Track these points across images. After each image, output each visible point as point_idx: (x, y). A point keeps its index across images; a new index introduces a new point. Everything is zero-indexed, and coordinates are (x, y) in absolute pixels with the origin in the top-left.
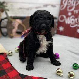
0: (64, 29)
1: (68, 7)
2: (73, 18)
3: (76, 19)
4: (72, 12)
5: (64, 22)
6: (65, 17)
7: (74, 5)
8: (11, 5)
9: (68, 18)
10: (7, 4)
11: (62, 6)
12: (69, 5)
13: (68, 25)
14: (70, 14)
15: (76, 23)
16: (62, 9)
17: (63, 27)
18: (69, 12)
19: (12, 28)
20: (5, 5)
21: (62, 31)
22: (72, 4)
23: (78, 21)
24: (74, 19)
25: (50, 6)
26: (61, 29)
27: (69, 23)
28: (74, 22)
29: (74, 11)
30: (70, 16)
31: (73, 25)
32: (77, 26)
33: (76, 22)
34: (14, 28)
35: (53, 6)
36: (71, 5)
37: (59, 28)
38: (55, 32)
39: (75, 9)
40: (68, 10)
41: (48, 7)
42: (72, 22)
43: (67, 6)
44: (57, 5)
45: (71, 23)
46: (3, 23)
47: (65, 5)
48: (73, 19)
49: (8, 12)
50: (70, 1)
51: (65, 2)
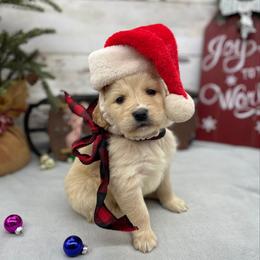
0: (217, 125)
1: (226, 61)
2: (241, 91)
3: (251, 95)
4: (238, 75)
5: (217, 103)
6: (216, 88)
7: (243, 56)
8: (58, 61)
9: (228, 93)
10: (44, 59)
11: (207, 58)
12: (227, 54)
13: (230, 113)
14: (231, 80)
15: (250, 106)
17: (214, 118)
18: (229, 74)
19: (65, 129)
20: (38, 60)
21: (212, 131)
22: (237, 52)
23: (256, 98)
24: (246, 93)
26: (209, 124)
27: (231, 106)
28: (245, 104)
29: (244, 71)
30: (233, 87)
31: (241, 112)
32: (254, 115)
33: (253, 103)
34: (70, 129)
35: (181, 60)
36: (233, 54)
39: (247, 65)
40: (226, 70)
42: (241, 102)
43: (222, 58)
44: (193, 56)
45: (238, 106)
46: (36, 116)
47: (217, 55)
48: (241, 96)
49: (50, 83)
50: (229, 44)
51: (215, 48)
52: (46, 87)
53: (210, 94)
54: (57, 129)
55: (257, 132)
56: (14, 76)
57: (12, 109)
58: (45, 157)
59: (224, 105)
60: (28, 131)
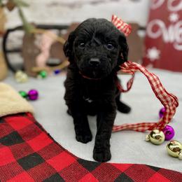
2: (181, 27)
5: (161, 38)
6: (161, 24)
9: (171, 28)
14: (174, 17)
17: (158, 48)
18: (173, 12)
19: (36, 51)
26: (154, 54)
30: (175, 23)
34: (40, 52)
40: (171, 8)
42: (181, 36)
45: (178, 39)
49: (26, 12)
52: (21, 15)
53: (156, 28)
54: (30, 51)
58: (19, 73)
60: (6, 51)
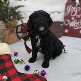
0: (68, 31)
1: (72, 13)
2: (76, 21)
3: (78, 23)
4: (75, 17)
5: (69, 25)
6: (69, 21)
7: (76, 11)
8: (25, 14)
9: (72, 22)
10: (21, 13)
11: (66, 12)
12: (72, 11)
13: (72, 28)
14: (73, 18)
16: (66, 15)
17: (68, 29)
18: (72, 17)
21: (67, 33)
22: (75, 10)
23: (80, 24)
25: (56, 13)
26: (66, 31)
27: (73, 26)
28: (77, 25)
29: (77, 16)
30: (73, 20)
31: (76, 27)
32: (79, 28)
33: (79, 25)
35: (59, 13)
36: (74, 11)
37: (64, 31)
38: (62, 34)
39: (77, 14)
40: (72, 15)
41: (55, 13)
42: (75, 24)
43: (70, 12)
44: (62, 11)
47: (69, 11)
48: (76, 23)
50: (73, 8)
51: (68, 9)
52: (22, 21)
53: (67, 22)
55: (80, 33)
56: (14, 18)
57: (13, 27)
59: (71, 26)
60: (17, 33)
